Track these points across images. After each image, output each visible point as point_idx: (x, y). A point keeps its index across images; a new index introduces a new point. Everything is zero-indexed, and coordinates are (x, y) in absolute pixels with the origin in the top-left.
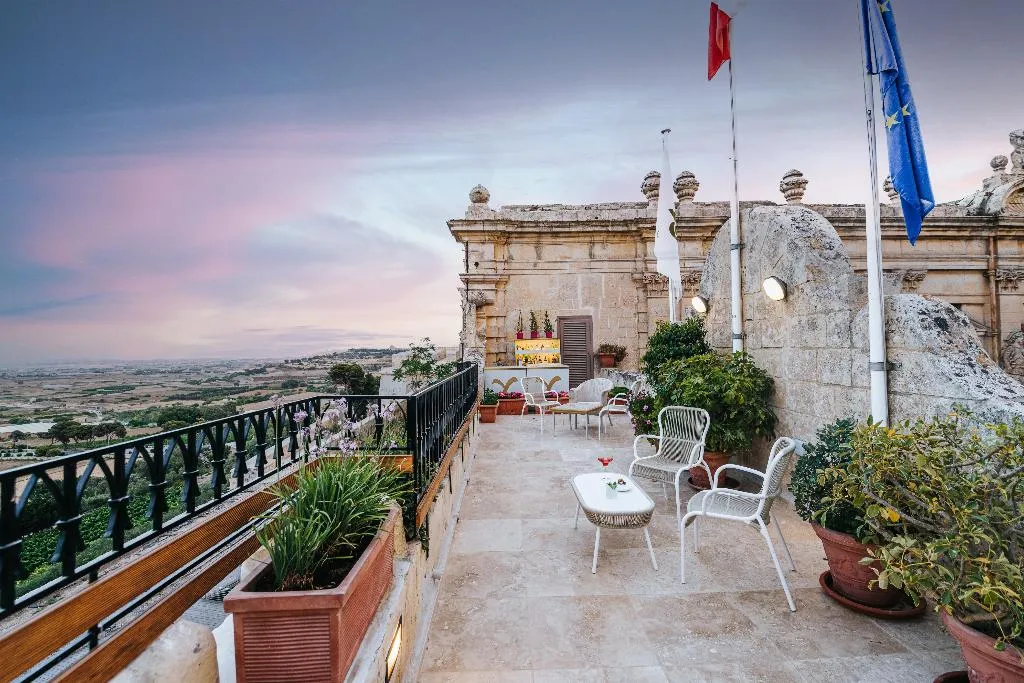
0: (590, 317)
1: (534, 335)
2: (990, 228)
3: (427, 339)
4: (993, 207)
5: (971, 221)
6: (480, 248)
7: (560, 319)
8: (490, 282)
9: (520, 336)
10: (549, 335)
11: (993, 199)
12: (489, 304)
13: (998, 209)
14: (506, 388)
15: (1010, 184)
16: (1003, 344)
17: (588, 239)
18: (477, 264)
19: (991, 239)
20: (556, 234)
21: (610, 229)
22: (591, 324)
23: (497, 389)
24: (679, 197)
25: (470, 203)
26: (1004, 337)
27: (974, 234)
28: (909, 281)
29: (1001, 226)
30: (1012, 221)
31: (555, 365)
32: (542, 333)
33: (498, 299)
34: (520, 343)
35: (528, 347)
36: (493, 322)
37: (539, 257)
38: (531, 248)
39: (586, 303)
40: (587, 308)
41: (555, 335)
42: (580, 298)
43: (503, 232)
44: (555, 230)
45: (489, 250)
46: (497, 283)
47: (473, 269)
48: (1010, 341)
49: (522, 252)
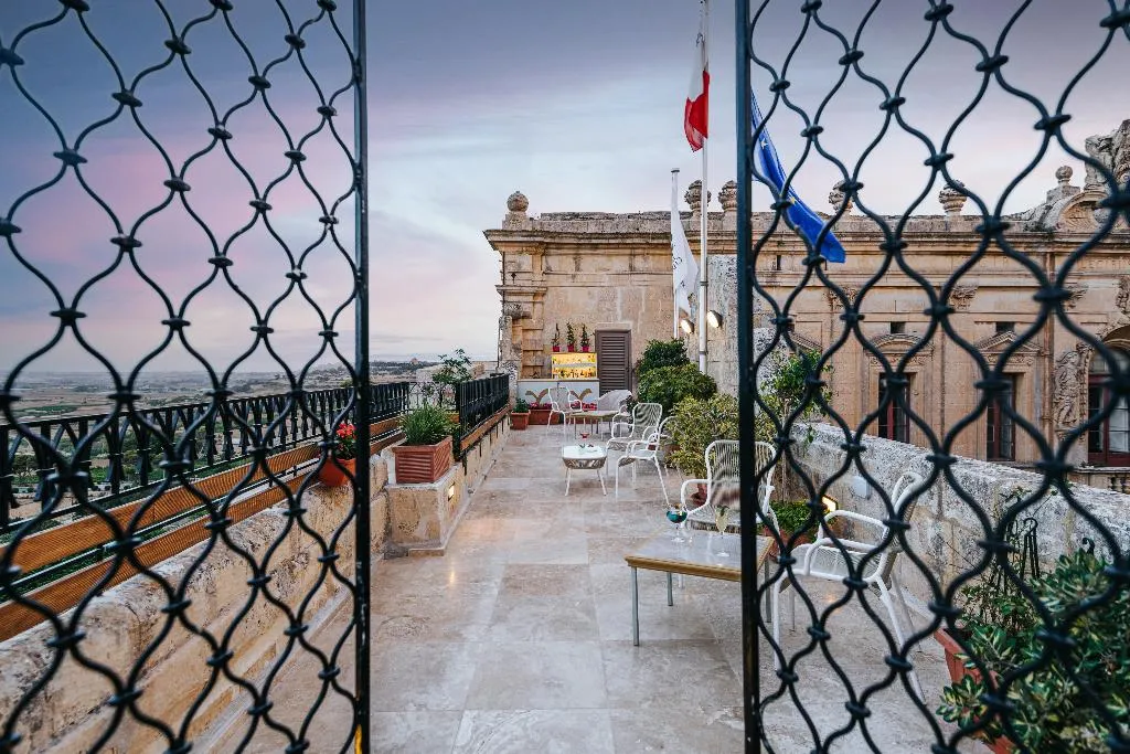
0: (627, 332)
1: (571, 349)
2: (1046, 244)
3: (461, 351)
4: (1049, 223)
5: (1026, 237)
6: (517, 258)
7: (598, 333)
8: (527, 294)
9: (556, 349)
10: (585, 349)
11: (1052, 212)
12: (526, 316)
13: (1054, 225)
14: (539, 399)
15: (1070, 198)
16: (1055, 364)
17: (628, 251)
18: (514, 275)
19: (1048, 256)
20: (595, 246)
21: (650, 241)
22: (630, 339)
23: (530, 400)
24: (724, 208)
25: (508, 211)
26: (1057, 356)
27: (1030, 250)
28: (958, 298)
29: (1057, 242)
30: (1070, 236)
31: (592, 378)
32: (580, 348)
33: (536, 311)
34: (556, 357)
35: (563, 360)
36: (530, 335)
37: (578, 269)
38: (570, 260)
39: (624, 318)
40: (627, 322)
41: (592, 348)
42: (619, 312)
43: (541, 243)
44: (594, 241)
45: (526, 261)
46: (535, 295)
47: (509, 282)
48: (1063, 361)
49: (560, 262)
